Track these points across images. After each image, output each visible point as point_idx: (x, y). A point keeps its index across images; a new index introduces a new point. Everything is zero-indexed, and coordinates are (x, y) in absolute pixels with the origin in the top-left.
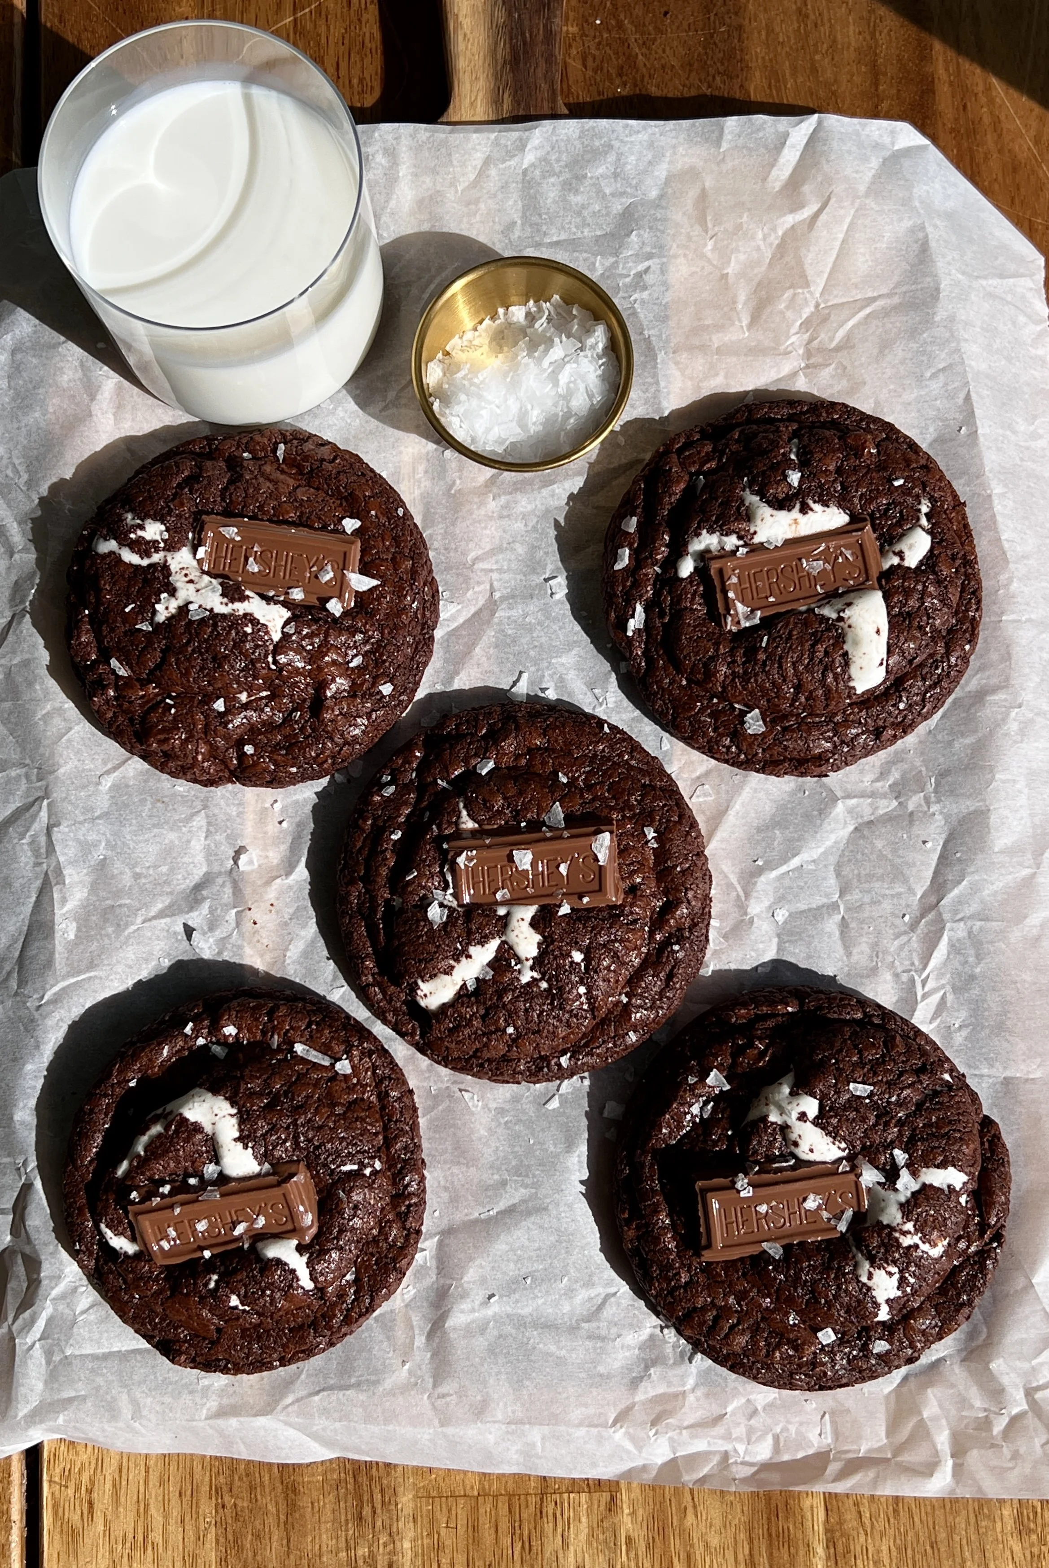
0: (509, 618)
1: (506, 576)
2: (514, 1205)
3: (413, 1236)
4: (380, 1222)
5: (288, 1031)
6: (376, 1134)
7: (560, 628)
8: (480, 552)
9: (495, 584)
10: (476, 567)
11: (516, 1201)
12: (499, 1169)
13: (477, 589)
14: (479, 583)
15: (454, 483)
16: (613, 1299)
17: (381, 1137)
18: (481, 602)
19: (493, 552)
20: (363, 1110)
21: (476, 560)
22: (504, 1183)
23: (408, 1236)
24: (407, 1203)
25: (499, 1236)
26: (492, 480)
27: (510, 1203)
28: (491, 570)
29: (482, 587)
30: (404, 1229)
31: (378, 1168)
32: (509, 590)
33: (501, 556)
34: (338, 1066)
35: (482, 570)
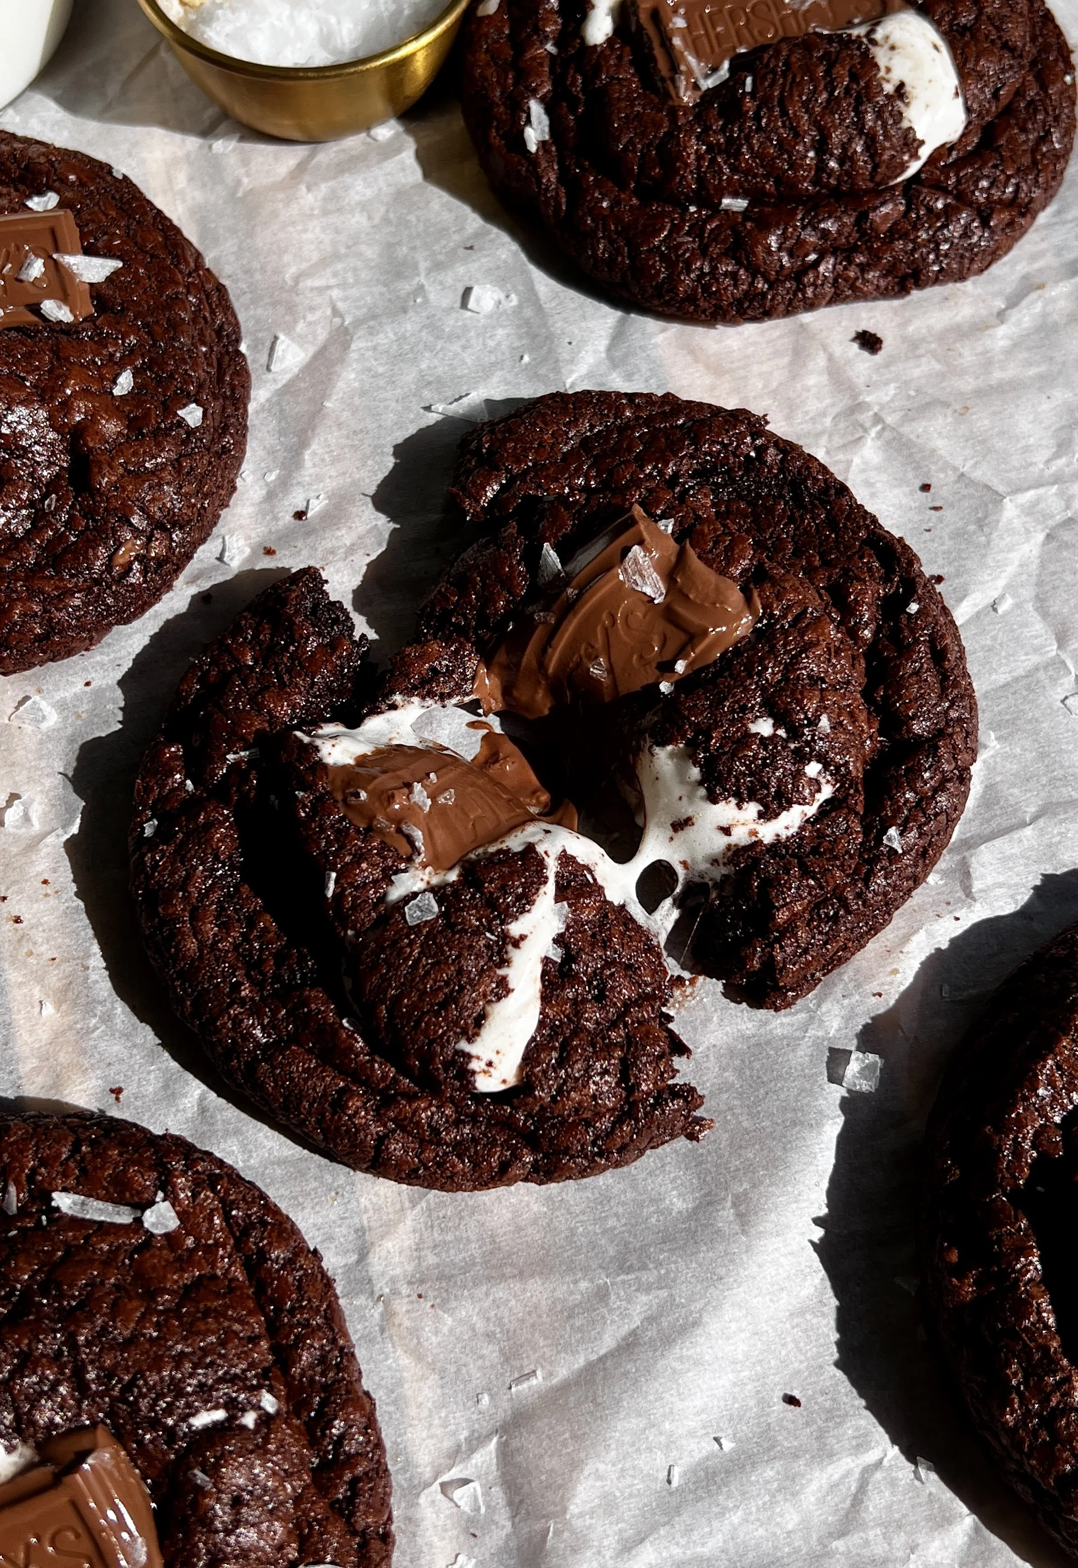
0: (375, 348)
1: (354, 292)
2: (634, 1333)
3: (376, 1544)
4: (298, 1526)
5: (34, 1171)
6: (254, 1340)
7: (464, 348)
8: (304, 265)
9: (340, 305)
10: (301, 285)
11: (637, 1322)
12: (586, 1269)
13: (310, 317)
14: (312, 309)
15: (238, 183)
16: (878, 1475)
17: (264, 1344)
18: (322, 335)
19: (324, 262)
20: (218, 1296)
21: (297, 279)
22: (602, 1295)
23: (364, 1545)
24: (348, 1476)
25: (618, 1401)
26: (301, 168)
27: (625, 1330)
28: (329, 287)
29: (318, 314)
30: (354, 1533)
31: (271, 1409)
32: (365, 310)
33: (339, 266)
34: (150, 1218)
35: (312, 289)
